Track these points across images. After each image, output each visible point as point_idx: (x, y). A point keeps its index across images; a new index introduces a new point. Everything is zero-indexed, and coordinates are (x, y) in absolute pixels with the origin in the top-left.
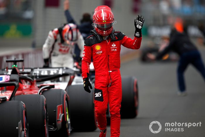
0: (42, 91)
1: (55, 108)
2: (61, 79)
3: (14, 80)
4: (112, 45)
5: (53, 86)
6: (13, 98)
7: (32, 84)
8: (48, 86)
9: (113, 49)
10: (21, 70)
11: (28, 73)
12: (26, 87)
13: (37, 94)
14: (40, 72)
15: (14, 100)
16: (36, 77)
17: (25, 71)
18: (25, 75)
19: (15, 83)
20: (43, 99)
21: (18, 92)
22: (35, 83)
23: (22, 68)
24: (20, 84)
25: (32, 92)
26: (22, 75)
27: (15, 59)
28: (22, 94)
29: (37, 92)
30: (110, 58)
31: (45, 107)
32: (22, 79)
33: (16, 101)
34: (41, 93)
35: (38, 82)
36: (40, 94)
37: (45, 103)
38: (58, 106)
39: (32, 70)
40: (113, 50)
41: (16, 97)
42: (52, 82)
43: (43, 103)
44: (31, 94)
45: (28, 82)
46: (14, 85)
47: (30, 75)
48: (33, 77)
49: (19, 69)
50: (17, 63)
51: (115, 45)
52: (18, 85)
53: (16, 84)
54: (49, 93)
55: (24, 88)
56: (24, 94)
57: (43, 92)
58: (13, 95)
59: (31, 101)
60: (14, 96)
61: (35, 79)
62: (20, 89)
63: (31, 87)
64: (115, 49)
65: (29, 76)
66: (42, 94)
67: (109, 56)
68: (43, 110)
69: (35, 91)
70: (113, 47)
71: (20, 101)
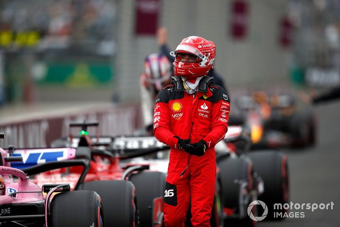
0: (129, 175)
1: (151, 203)
2: (160, 154)
3: (83, 157)
4: (202, 107)
5: (147, 167)
6: (80, 187)
7: (112, 163)
8: (138, 167)
9: (202, 113)
10: (94, 140)
11: (106, 145)
12: (102, 167)
13: (119, 179)
14: (126, 143)
15: (82, 190)
16: (119, 151)
17: (102, 141)
18: (102, 148)
19: (84, 160)
20: (131, 189)
21: (89, 177)
22: (117, 161)
23: (96, 137)
24: (92, 163)
25: (113, 176)
26: (95, 148)
27: (85, 121)
28: (96, 180)
29: (120, 175)
30: (194, 128)
31: (133, 201)
32: (96, 155)
33: (85, 191)
34: (127, 178)
35: (122, 159)
36: (125, 179)
37: (133, 194)
38: (155, 200)
39: (113, 139)
40: (202, 115)
41: (86, 185)
42: (146, 159)
43: (131, 195)
44: (111, 179)
45: (106, 160)
46: (82, 164)
47: (109, 148)
48: (113, 152)
49: (91, 137)
50: (89, 128)
51: (206, 108)
52: (90, 165)
53: (86, 162)
54: (140, 178)
55: (99, 169)
56: (99, 179)
57: (131, 176)
58: (81, 181)
59: (111, 192)
60: (83, 183)
61: (117, 155)
62: (92, 171)
63: (110, 168)
64: (205, 114)
65: (108, 150)
66: (129, 180)
67: (193, 123)
68: (131, 206)
69: (118, 174)
70: (202, 109)
71: (92, 191)
